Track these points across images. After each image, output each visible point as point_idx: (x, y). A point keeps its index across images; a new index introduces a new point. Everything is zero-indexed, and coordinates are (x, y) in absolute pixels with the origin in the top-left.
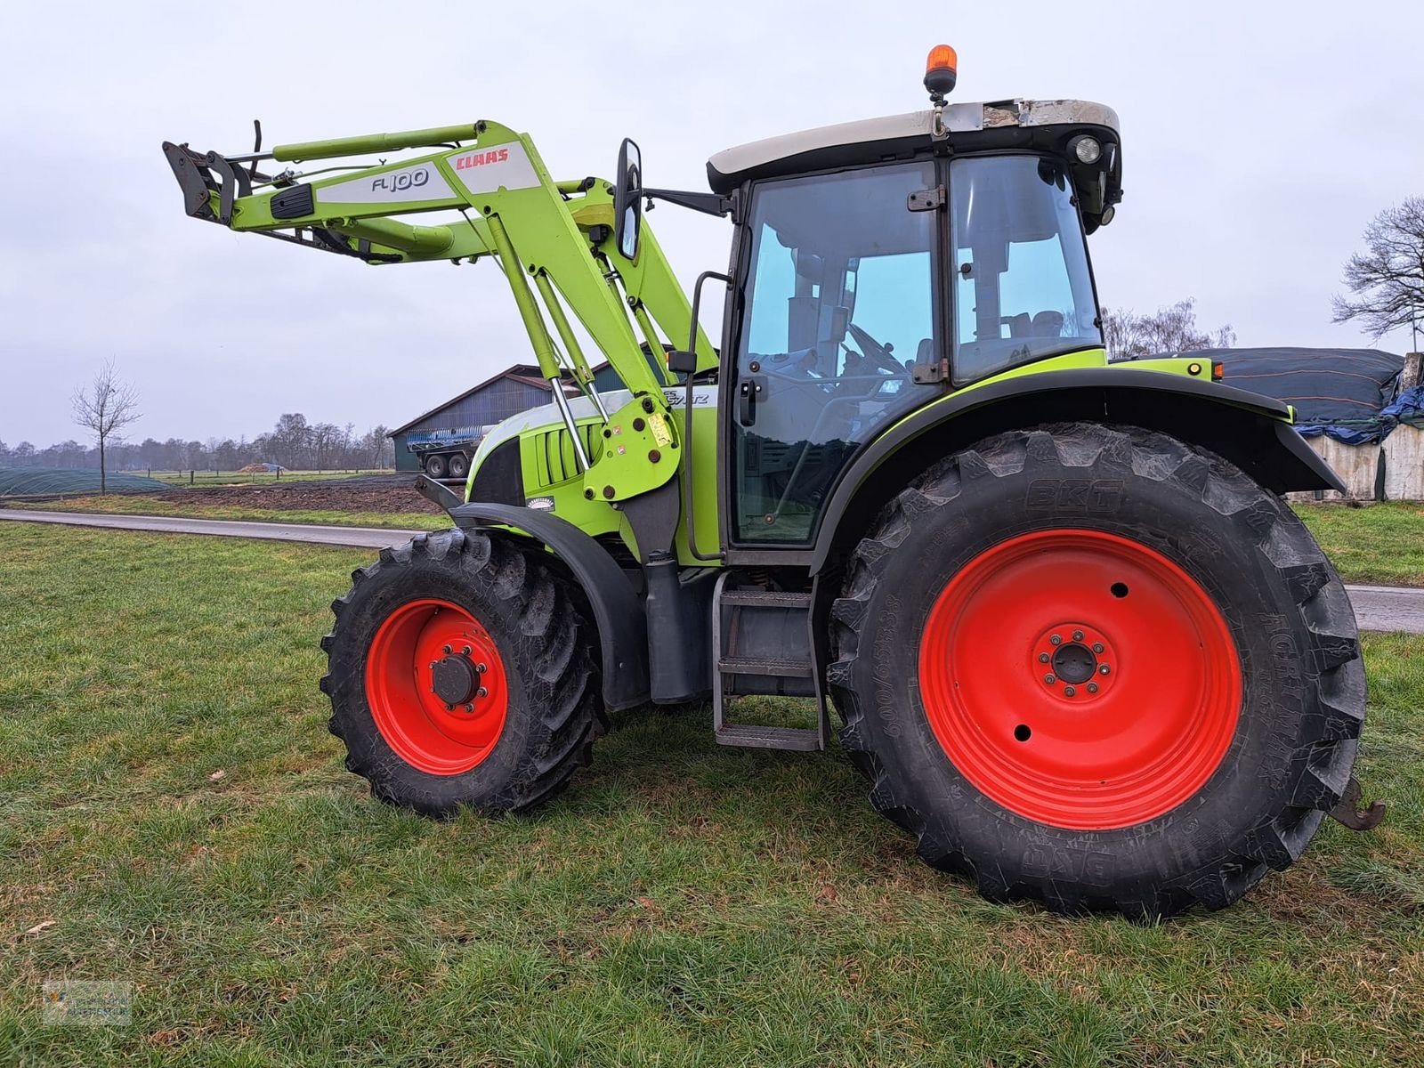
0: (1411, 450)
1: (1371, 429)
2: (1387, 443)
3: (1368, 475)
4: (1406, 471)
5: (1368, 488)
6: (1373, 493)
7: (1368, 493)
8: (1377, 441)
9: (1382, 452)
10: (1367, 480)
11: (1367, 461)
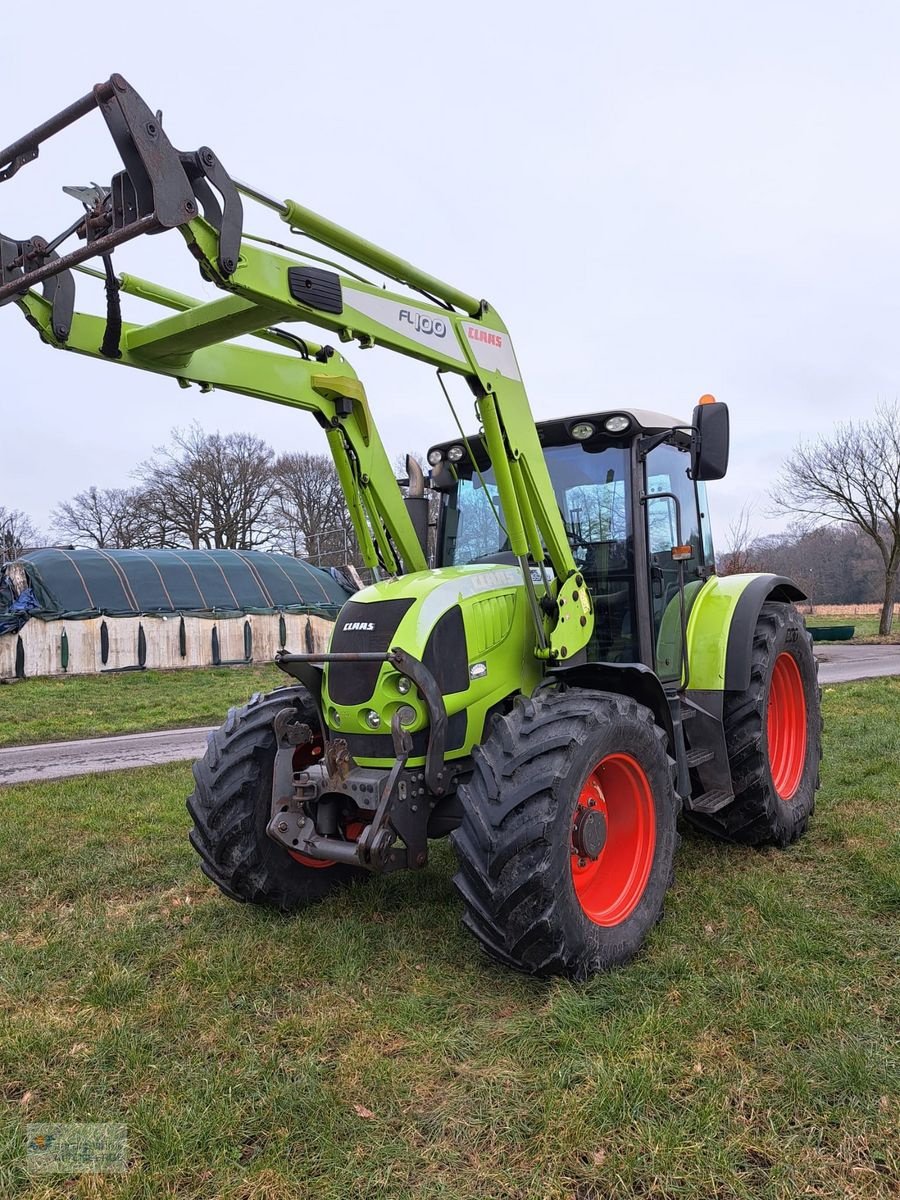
0: (40, 638)
1: (10, 621)
2: (22, 633)
3: (10, 657)
4: (37, 654)
5: (10, 668)
6: (14, 672)
7: (11, 672)
8: (17, 630)
9: (20, 640)
10: (10, 662)
11: (8, 647)
